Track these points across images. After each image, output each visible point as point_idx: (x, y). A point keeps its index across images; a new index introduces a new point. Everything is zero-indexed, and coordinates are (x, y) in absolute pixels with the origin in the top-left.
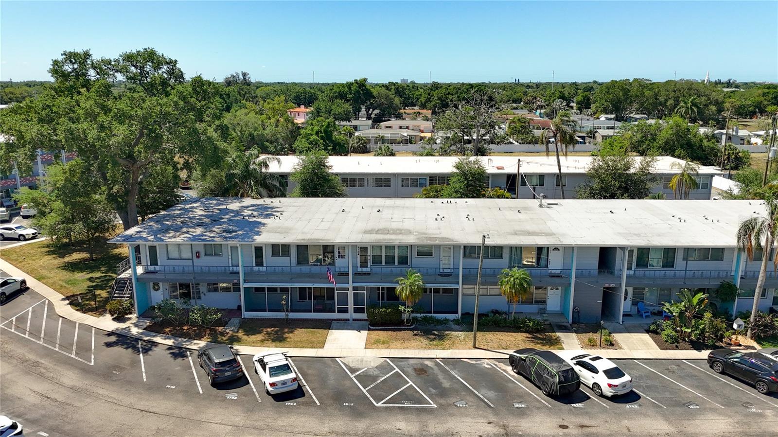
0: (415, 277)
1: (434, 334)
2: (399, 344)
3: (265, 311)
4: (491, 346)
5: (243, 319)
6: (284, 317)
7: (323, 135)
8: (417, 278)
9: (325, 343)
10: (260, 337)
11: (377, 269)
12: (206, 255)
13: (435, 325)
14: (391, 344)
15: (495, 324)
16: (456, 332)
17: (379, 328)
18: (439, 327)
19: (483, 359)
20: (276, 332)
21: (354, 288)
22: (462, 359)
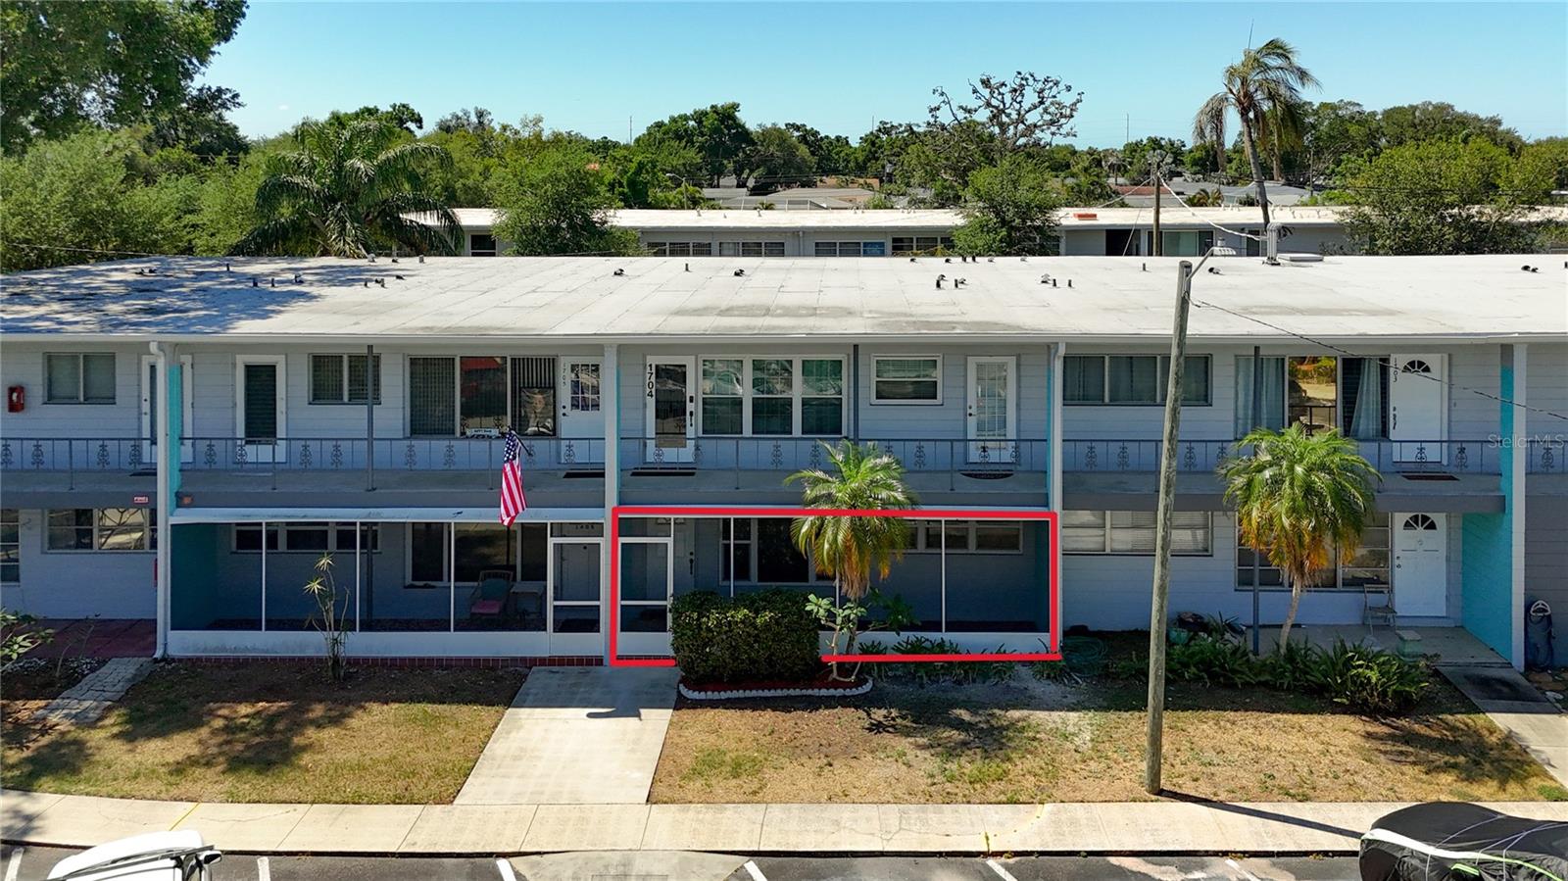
0: (873, 469)
1: (960, 725)
2: (802, 775)
3: (254, 625)
4: (1232, 785)
5: (156, 661)
6: (325, 653)
7: (626, 190)
8: (880, 476)
9: (467, 776)
10: (182, 745)
11: (722, 448)
12: (51, 398)
13: (959, 683)
14: (768, 773)
15: (1213, 676)
16: (1055, 715)
17: (724, 695)
18: (976, 690)
19: (1216, 854)
20: (271, 720)
21: (624, 527)
22: (1113, 860)
